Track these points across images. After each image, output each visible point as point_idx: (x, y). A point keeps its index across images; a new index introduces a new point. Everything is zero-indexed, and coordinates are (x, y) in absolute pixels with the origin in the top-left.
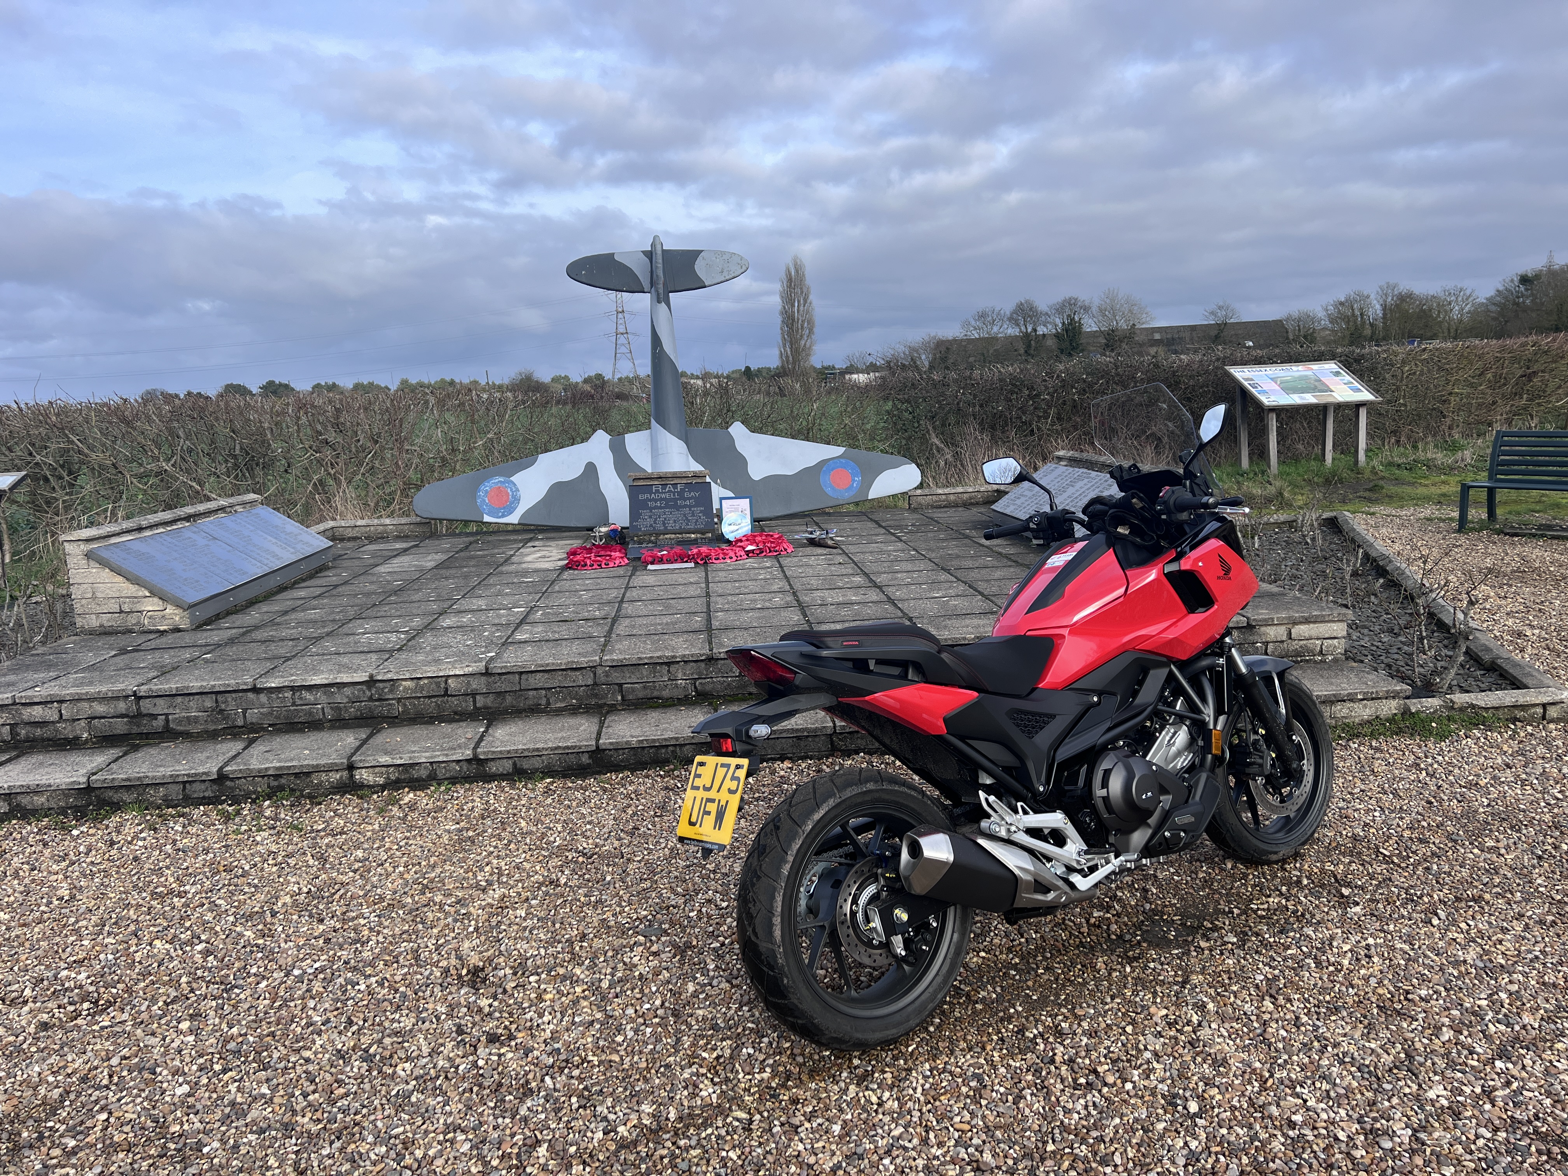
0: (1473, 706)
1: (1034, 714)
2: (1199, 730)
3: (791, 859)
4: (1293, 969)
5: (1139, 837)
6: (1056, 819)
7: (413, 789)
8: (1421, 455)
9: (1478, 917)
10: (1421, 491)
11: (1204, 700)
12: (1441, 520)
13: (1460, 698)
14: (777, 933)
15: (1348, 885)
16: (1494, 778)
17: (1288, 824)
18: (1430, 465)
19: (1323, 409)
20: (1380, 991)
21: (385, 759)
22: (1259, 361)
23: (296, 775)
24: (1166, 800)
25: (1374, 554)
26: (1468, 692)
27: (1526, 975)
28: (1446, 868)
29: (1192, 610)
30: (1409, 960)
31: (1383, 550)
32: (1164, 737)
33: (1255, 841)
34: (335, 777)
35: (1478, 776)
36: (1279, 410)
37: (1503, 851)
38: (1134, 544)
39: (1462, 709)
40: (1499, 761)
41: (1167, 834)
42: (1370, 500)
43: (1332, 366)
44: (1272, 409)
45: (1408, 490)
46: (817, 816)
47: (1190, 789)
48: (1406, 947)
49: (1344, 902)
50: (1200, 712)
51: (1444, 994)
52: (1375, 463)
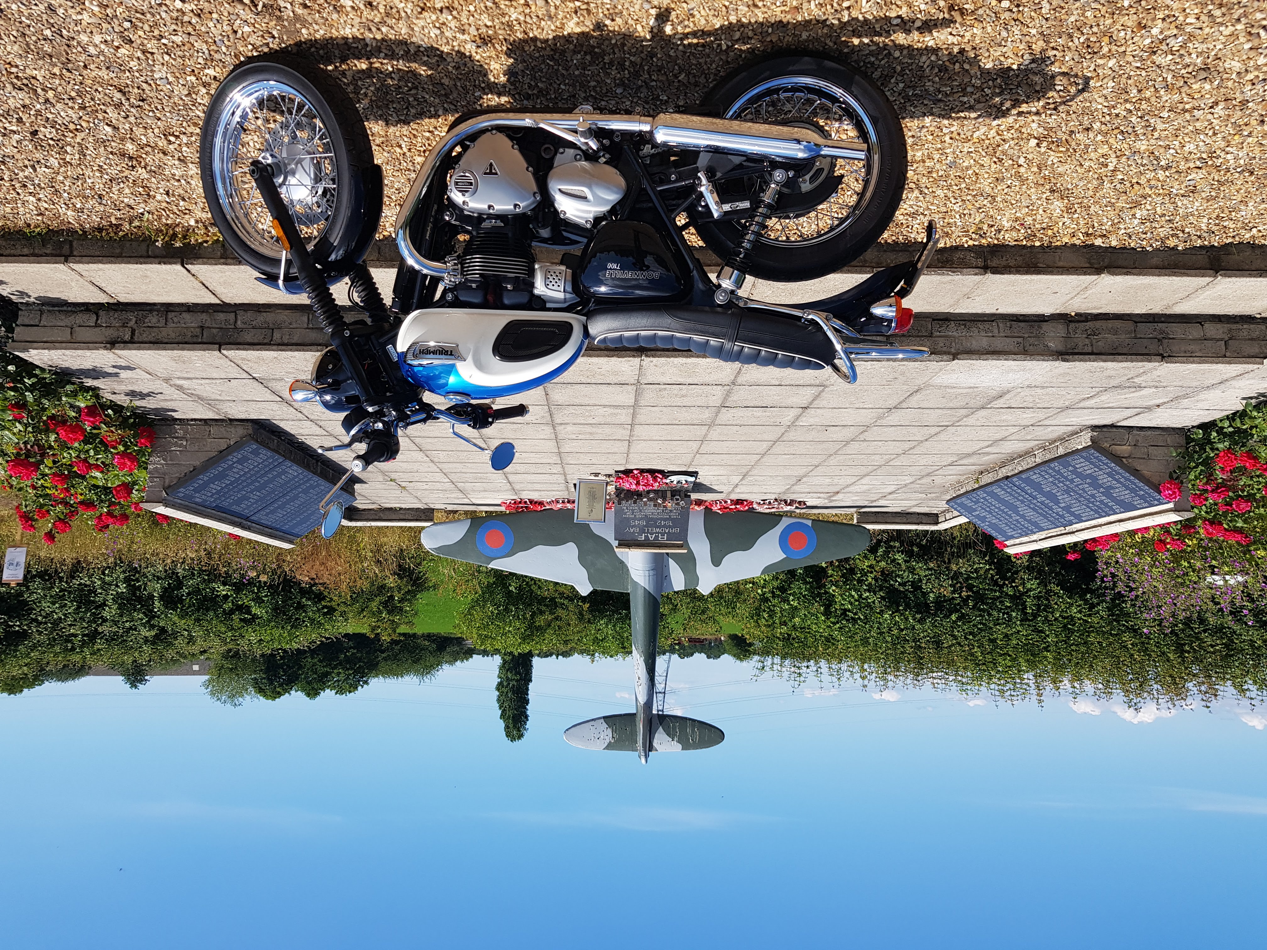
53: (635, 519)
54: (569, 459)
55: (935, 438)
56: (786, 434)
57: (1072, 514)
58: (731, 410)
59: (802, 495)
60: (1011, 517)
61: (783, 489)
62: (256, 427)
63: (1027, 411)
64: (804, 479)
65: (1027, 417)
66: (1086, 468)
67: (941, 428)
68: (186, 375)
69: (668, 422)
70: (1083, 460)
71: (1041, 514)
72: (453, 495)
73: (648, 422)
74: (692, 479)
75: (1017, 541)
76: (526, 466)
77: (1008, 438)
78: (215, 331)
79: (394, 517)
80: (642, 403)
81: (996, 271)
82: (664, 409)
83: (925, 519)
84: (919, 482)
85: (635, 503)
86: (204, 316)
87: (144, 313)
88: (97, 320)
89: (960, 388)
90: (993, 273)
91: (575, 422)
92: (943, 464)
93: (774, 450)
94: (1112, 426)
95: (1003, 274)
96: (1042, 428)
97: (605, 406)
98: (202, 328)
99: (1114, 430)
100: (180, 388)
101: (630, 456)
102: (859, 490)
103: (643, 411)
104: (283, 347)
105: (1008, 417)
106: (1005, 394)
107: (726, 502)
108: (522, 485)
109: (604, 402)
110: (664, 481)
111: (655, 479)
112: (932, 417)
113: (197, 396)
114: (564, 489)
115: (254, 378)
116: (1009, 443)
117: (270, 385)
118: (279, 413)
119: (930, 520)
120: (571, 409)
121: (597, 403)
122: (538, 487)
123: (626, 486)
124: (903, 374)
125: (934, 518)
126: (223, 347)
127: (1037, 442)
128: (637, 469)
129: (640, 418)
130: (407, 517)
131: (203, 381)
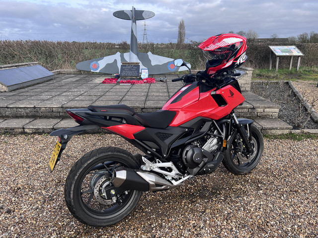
0: (309, 133)
1: (166, 134)
2: (220, 140)
3: (78, 174)
4: (237, 210)
5: (196, 170)
6: (169, 164)
7: (39, 134)
8: (312, 69)
9: (295, 197)
10: (310, 77)
11: (222, 131)
12: (313, 84)
13: (306, 130)
14: (72, 196)
15: (262, 183)
16: (310, 153)
17: (248, 164)
18: (314, 71)
19: (290, 57)
20: (259, 221)
21: (31, 127)
22: (277, 45)
23: (11, 129)
24: (206, 160)
25: (294, 91)
26: (309, 128)
27: (304, 219)
28: (290, 180)
29: (220, 106)
30: (271, 211)
31: (297, 90)
32: (209, 141)
33: (237, 169)
34: (20, 130)
35: (306, 152)
36: (280, 57)
37: (307, 176)
38: (206, 85)
39: (306, 133)
40: (313, 148)
41: (204, 169)
42: (298, 79)
43: (294, 47)
44: (278, 56)
45: (307, 76)
46: (89, 162)
47: (214, 156)
48: (271, 206)
49: (259, 189)
50: (221, 135)
51: (278, 224)
52: (301, 70)
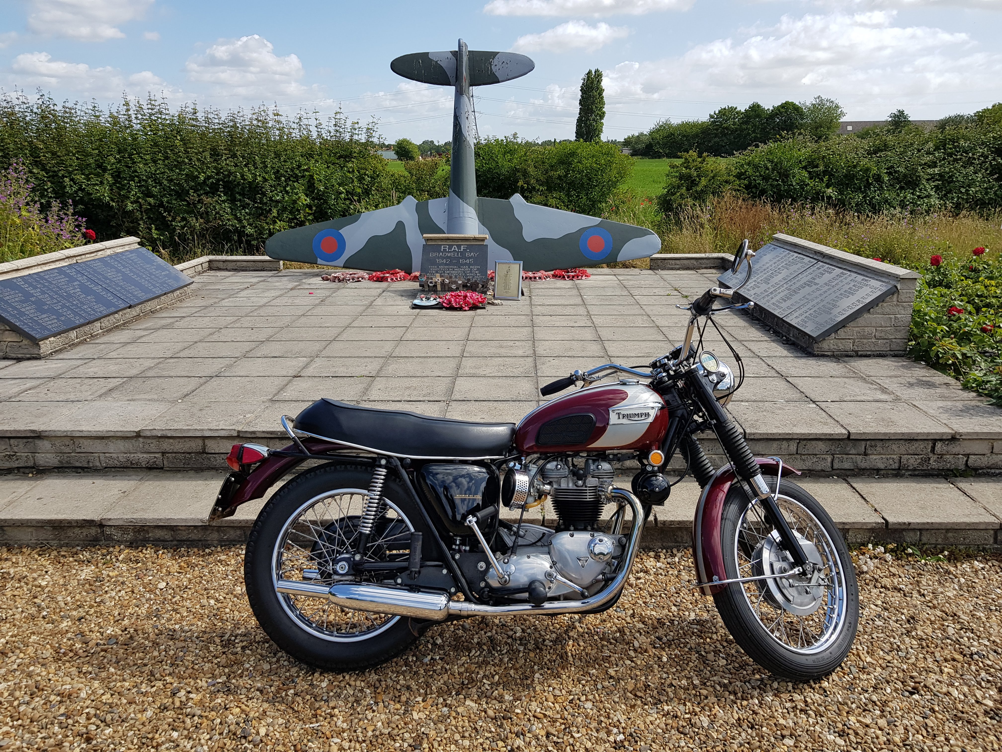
53: (469, 265)
54: (524, 320)
55: (186, 345)
56: (321, 348)
57: (67, 275)
58: (366, 373)
59: (324, 286)
60: (130, 270)
61: (339, 293)
62: (810, 350)
63: (91, 375)
64: (317, 302)
65: (95, 368)
66: (47, 319)
67: (178, 355)
68: (880, 404)
69: (429, 360)
70: (49, 327)
71: (99, 274)
72: (631, 283)
73: (448, 359)
74: (417, 302)
75: (127, 248)
76: (565, 312)
77: (121, 345)
78: (853, 451)
79: (686, 262)
80: (448, 380)
81: (90, 523)
82: (429, 373)
83: (221, 265)
84: (217, 300)
85: (469, 280)
86: (863, 465)
87: (921, 468)
88: (967, 461)
89: (146, 400)
90: (93, 521)
91: (514, 359)
92: (189, 319)
93: (336, 331)
94: (19, 360)
95: (84, 520)
96: (86, 357)
97: (484, 376)
98: (866, 454)
99: (20, 356)
100: (884, 390)
101: (469, 324)
102: (272, 291)
103: (448, 372)
104: (787, 437)
105: (112, 368)
106: (105, 394)
107: (392, 279)
108: (570, 293)
109: (484, 381)
110: (441, 300)
111: (450, 301)
112: (183, 368)
113: (867, 382)
114: (533, 291)
115: (814, 402)
116: (122, 341)
117: (799, 395)
118: (789, 365)
119: (215, 265)
120: (516, 372)
121: (491, 380)
122: (557, 292)
123: (476, 296)
124: (192, 415)
125: (212, 266)
126: (846, 437)
127: (97, 341)
128: (465, 310)
129: (452, 364)
130: (673, 262)
131: (863, 398)
